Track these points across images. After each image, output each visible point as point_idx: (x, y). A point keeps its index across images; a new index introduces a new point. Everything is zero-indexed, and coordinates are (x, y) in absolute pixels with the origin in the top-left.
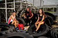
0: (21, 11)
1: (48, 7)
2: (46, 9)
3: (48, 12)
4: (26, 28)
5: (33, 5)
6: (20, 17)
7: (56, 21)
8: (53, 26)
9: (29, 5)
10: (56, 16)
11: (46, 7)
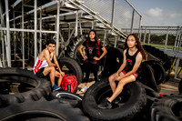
1: (152, 32)
3: (153, 45)
7: (173, 73)
10: (174, 58)
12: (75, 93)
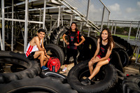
0: (58, 29)
1: (117, 25)
2: (114, 29)
3: (118, 36)
4: (66, 69)
5: (86, 18)
6: (56, 41)
7: (133, 58)
8: (126, 68)
9: (76, 18)
10: (135, 46)
11: (114, 25)
12: (58, 72)
